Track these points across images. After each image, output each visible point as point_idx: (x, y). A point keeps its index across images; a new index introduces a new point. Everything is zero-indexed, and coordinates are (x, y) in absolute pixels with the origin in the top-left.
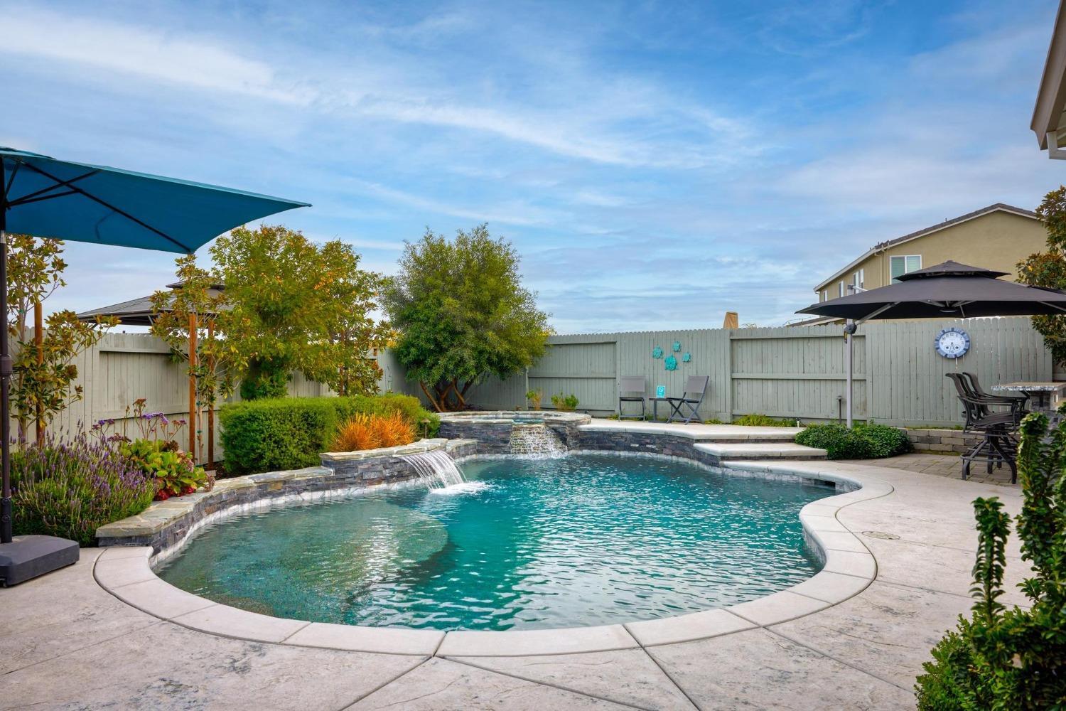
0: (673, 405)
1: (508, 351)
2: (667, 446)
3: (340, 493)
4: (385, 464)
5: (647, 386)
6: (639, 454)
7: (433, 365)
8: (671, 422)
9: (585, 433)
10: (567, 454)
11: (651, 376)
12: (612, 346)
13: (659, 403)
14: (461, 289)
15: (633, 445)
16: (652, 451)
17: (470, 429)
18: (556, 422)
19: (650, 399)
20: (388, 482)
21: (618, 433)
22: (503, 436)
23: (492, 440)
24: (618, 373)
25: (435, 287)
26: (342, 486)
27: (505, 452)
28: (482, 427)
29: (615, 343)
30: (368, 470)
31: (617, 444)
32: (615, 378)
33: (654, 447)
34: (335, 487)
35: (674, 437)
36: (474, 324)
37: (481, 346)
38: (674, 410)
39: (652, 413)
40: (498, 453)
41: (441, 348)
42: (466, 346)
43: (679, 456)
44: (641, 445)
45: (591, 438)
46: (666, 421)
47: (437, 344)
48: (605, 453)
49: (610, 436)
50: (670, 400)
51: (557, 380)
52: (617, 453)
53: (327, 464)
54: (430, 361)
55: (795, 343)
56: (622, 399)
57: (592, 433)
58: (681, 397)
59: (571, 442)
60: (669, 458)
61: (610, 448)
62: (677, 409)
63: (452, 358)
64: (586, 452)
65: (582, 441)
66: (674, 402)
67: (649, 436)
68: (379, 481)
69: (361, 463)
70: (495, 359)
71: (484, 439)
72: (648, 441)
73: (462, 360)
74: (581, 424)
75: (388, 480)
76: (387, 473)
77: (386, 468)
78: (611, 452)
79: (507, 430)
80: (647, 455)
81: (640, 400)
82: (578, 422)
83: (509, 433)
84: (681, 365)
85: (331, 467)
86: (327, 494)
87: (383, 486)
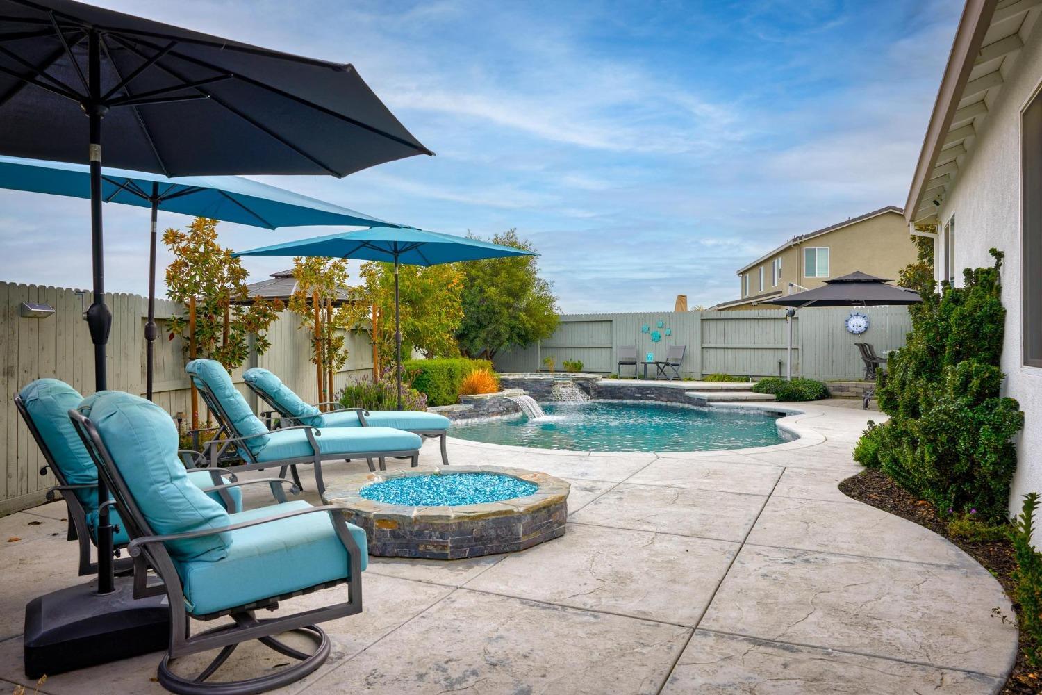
0: (659, 367)
1: (533, 327)
2: (663, 395)
3: (476, 420)
4: (500, 402)
5: (638, 353)
6: (641, 401)
7: (475, 338)
8: (657, 380)
9: (601, 387)
10: (590, 402)
11: (640, 346)
12: (609, 324)
13: (648, 366)
14: (499, 280)
15: (637, 395)
16: (651, 399)
17: (523, 384)
18: (578, 379)
19: (642, 363)
20: (502, 415)
21: (626, 386)
22: (547, 388)
23: (540, 391)
24: (614, 343)
25: (477, 278)
26: (477, 416)
27: (549, 400)
28: (532, 382)
29: (611, 321)
30: (491, 406)
31: (625, 394)
32: (611, 348)
33: (652, 396)
34: (474, 417)
35: (669, 388)
36: (508, 305)
37: (514, 323)
38: (660, 370)
39: (643, 374)
40: (543, 401)
41: (481, 325)
42: (502, 323)
43: (672, 401)
44: (642, 395)
45: (606, 391)
46: (654, 379)
47: (479, 322)
48: (616, 401)
49: (619, 389)
50: (657, 363)
51: (564, 349)
52: (625, 401)
53: (466, 402)
54: (472, 335)
55: (749, 322)
56: (621, 363)
57: (606, 387)
58: (664, 361)
59: (593, 393)
60: (664, 403)
61: (620, 398)
62: (662, 370)
63: (489, 332)
64: (602, 400)
65: (599, 393)
66: (660, 365)
67: (649, 388)
68: (497, 414)
69: (487, 401)
70: (523, 333)
71: (533, 391)
72: (648, 392)
73: (498, 334)
74: (598, 380)
75: (501, 413)
76: (501, 408)
77: (500, 406)
78: (620, 400)
79: (551, 384)
80: (648, 402)
81: (635, 364)
82: (596, 379)
83: (551, 386)
84: (663, 338)
85: (470, 404)
86: (470, 421)
87: (499, 417)
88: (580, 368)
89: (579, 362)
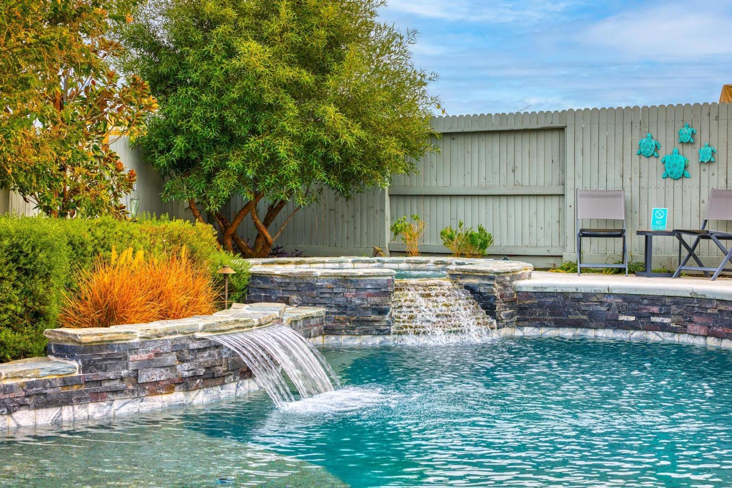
0: (682, 242)
1: (360, 142)
2: (695, 318)
3: (94, 411)
4: (181, 352)
5: (629, 210)
6: (636, 334)
7: (216, 170)
8: (679, 275)
9: (527, 295)
10: (496, 335)
11: (636, 190)
12: (556, 136)
13: (656, 240)
14: (273, 26)
15: (622, 318)
16: (663, 328)
17: (311, 287)
18: (465, 274)
19: (639, 233)
20: (187, 389)
21: (595, 295)
22: (377, 300)
23: (355, 308)
24: (569, 184)
25: (220, 20)
26: (96, 397)
27: (381, 332)
28: (335, 283)
29: (562, 129)
30: (148, 364)
31: (591, 315)
32: (564, 195)
33: (667, 320)
34: (81, 400)
35: (710, 301)
36: (297, 90)
37: (312, 133)
38: (685, 253)
39: (641, 259)
40: (366, 333)
41: (232, 138)
42: (282, 133)
43: (719, 337)
44: (639, 317)
45: (540, 305)
46: (669, 274)
47: (225, 129)
48: (568, 333)
49: (578, 300)
50: (678, 233)
51: (447, 201)
52: (591, 333)
53: (64, 351)
54: (209, 163)
56: (584, 234)
57: (541, 294)
58: (696, 227)
59: (503, 312)
60: (699, 342)
61: (577, 324)
62: (691, 251)
63: (253, 155)
64: (530, 332)
65: (522, 310)
66: (685, 237)
67: (655, 300)
68: (170, 387)
69: (133, 349)
70: (336, 157)
71: (338, 306)
72: (655, 309)
73: (274, 161)
74: (519, 278)
75: (185, 384)
76: (184, 370)
77: (182, 360)
78: (579, 331)
79: (384, 290)
80: (653, 337)
81: (621, 234)
82: (515, 275)
83: (387, 294)
84: (694, 169)
85: (72, 357)
86: (67, 413)
87: (178, 396)
88: (484, 246)
89: (481, 230)
